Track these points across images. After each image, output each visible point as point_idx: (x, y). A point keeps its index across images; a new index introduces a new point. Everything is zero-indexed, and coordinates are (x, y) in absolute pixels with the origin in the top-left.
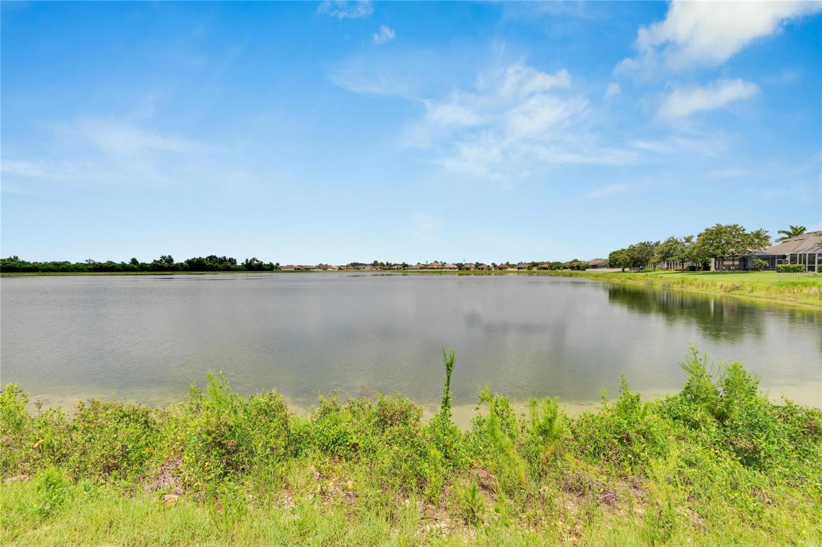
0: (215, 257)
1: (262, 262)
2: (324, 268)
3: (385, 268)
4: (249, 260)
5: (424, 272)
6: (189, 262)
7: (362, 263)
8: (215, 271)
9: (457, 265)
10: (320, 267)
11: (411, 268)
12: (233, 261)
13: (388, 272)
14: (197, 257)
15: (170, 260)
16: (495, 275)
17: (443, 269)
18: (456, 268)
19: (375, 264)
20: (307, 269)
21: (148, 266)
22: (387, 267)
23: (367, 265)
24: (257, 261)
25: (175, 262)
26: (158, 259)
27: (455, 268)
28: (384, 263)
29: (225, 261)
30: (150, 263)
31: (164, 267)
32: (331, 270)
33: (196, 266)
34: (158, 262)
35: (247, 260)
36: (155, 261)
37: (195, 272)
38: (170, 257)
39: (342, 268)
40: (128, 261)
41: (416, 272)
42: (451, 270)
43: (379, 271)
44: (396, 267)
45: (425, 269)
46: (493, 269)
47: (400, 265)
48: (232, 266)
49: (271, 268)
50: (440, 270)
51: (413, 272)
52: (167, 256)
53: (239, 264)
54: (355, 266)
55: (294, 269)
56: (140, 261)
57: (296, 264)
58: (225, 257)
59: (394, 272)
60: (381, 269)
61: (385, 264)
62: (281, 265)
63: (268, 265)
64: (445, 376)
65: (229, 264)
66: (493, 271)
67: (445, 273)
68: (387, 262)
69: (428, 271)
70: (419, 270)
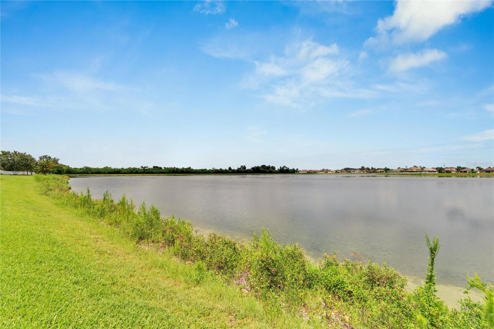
0: (265, 166)
1: (288, 168)
2: (326, 171)
3: (370, 171)
4: (282, 167)
5: (404, 174)
6: (253, 168)
7: (353, 168)
8: (265, 173)
9: (437, 169)
10: (323, 171)
11: (392, 171)
12: (273, 168)
13: (373, 174)
14: (257, 166)
15: (245, 168)
16: (480, 177)
17: (422, 172)
18: (436, 172)
19: (363, 169)
20: (315, 172)
21: (235, 171)
22: (373, 171)
23: (356, 169)
24: (286, 168)
25: (247, 169)
26: (240, 167)
27: (434, 172)
28: (369, 168)
30: (236, 169)
31: (242, 171)
32: (331, 172)
33: (256, 171)
35: (281, 167)
36: (238, 168)
37: (255, 174)
38: (244, 166)
39: (338, 171)
40: (227, 169)
41: (397, 174)
42: (430, 173)
43: (365, 173)
44: (379, 171)
45: (404, 172)
46: (479, 172)
47: (383, 169)
48: (273, 171)
49: (294, 172)
50: (420, 173)
51: (394, 174)
52: (243, 166)
53: (276, 169)
54: (348, 170)
55: (307, 172)
56: (232, 168)
57: (308, 169)
58: (269, 166)
59: (377, 174)
60: (367, 172)
61: (371, 169)
62: (299, 170)
63: (292, 170)
64: (429, 258)
65: (272, 169)
66: (478, 174)
67: (424, 175)
68: (372, 167)
69: (408, 174)
70: (399, 173)
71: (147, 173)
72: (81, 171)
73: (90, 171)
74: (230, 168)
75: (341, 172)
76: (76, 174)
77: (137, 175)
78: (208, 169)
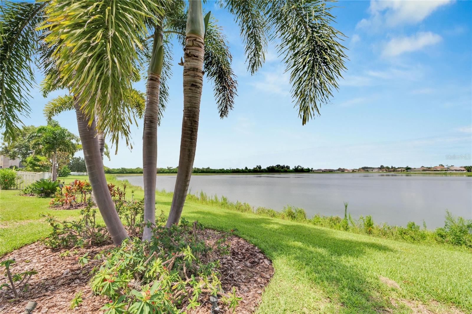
0: (279, 165)
1: (303, 168)
2: (342, 171)
3: (390, 170)
5: (427, 174)
6: (268, 168)
7: (371, 167)
8: (280, 172)
9: (465, 167)
10: (340, 170)
11: (414, 170)
12: (288, 167)
13: (393, 173)
14: (272, 166)
15: (260, 167)
17: (448, 171)
18: (464, 170)
19: (382, 168)
20: (331, 171)
21: (251, 170)
22: (392, 170)
23: (375, 168)
24: (301, 167)
25: (262, 168)
26: (255, 167)
27: (461, 170)
29: (284, 167)
31: (258, 171)
32: (347, 171)
33: (271, 170)
34: (255, 168)
35: (295, 167)
37: (271, 173)
39: (355, 170)
40: (244, 168)
41: (419, 173)
42: (457, 172)
43: (384, 173)
44: (400, 170)
45: (426, 171)
47: (404, 168)
48: (288, 170)
49: (308, 171)
50: (445, 172)
51: (415, 173)
53: (291, 169)
54: (365, 169)
55: (322, 171)
56: (248, 168)
57: (323, 169)
58: (284, 165)
59: (397, 173)
60: (386, 171)
61: (391, 168)
62: (314, 169)
63: (307, 169)
65: (286, 169)
68: (392, 166)
69: (431, 173)
70: (422, 172)
71: (172, 173)
72: (118, 171)
73: (125, 171)
74: (246, 168)
75: (359, 171)
76: (114, 173)
77: (164, 174)
78: (225, 169)
